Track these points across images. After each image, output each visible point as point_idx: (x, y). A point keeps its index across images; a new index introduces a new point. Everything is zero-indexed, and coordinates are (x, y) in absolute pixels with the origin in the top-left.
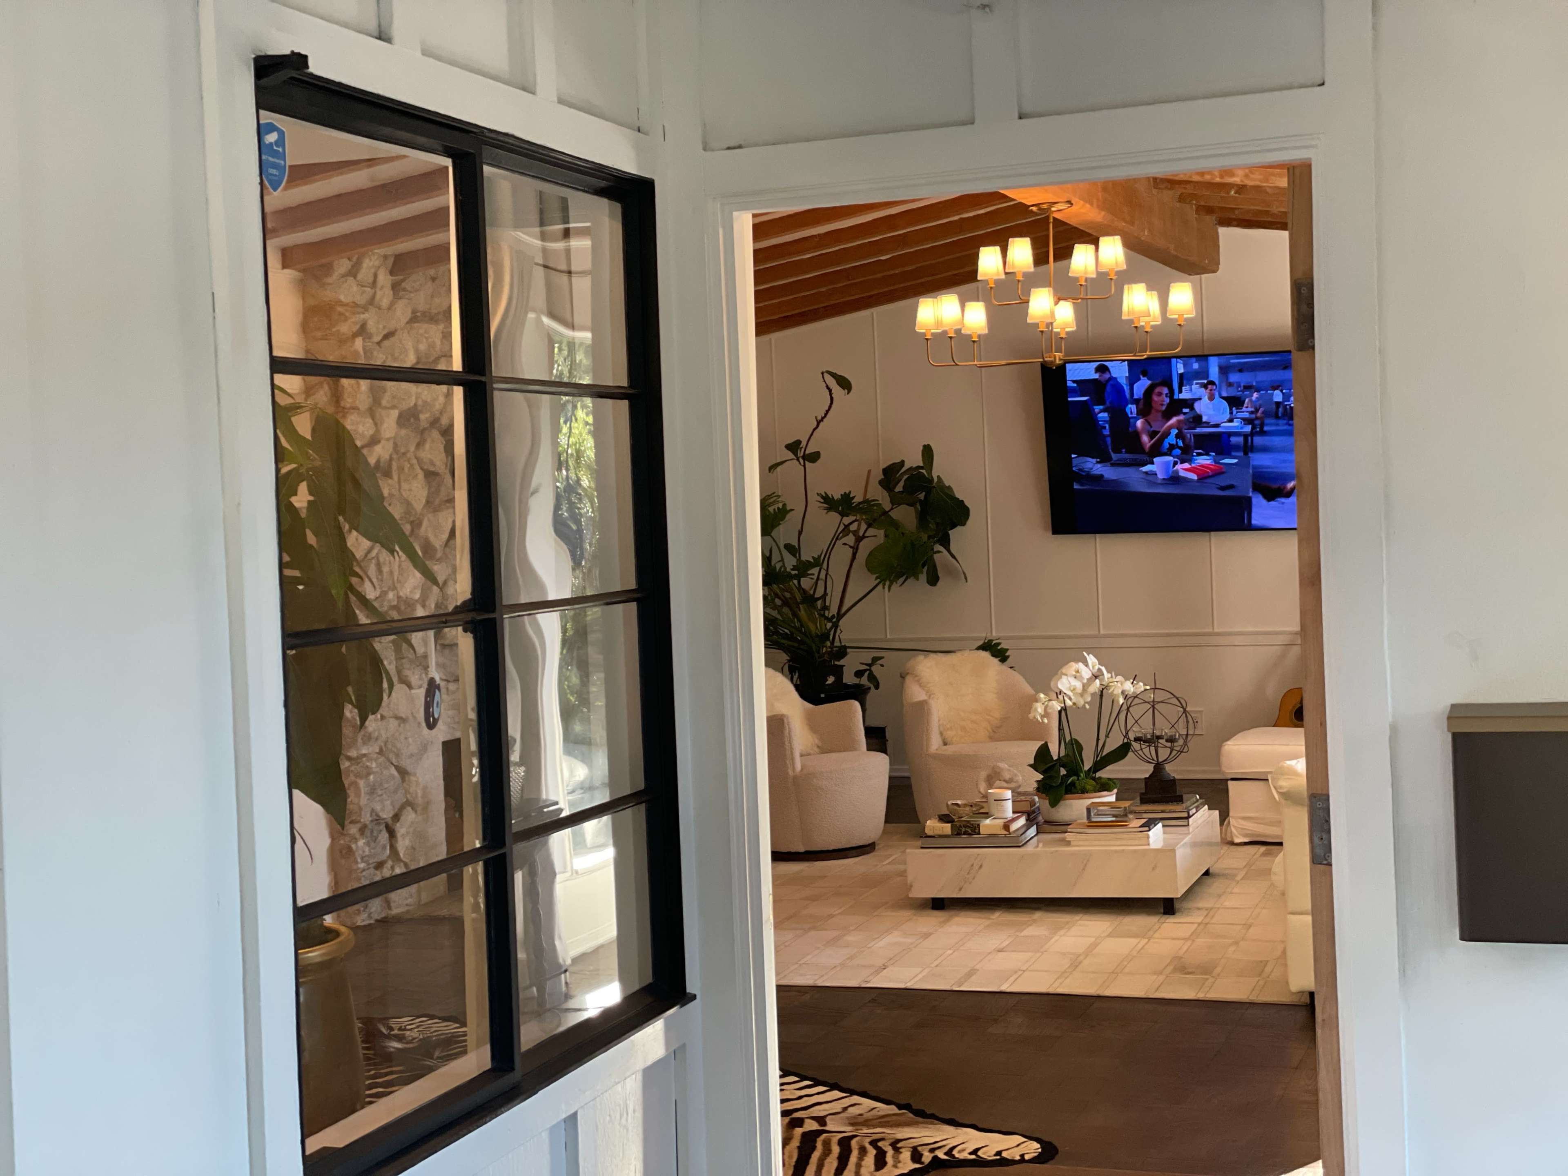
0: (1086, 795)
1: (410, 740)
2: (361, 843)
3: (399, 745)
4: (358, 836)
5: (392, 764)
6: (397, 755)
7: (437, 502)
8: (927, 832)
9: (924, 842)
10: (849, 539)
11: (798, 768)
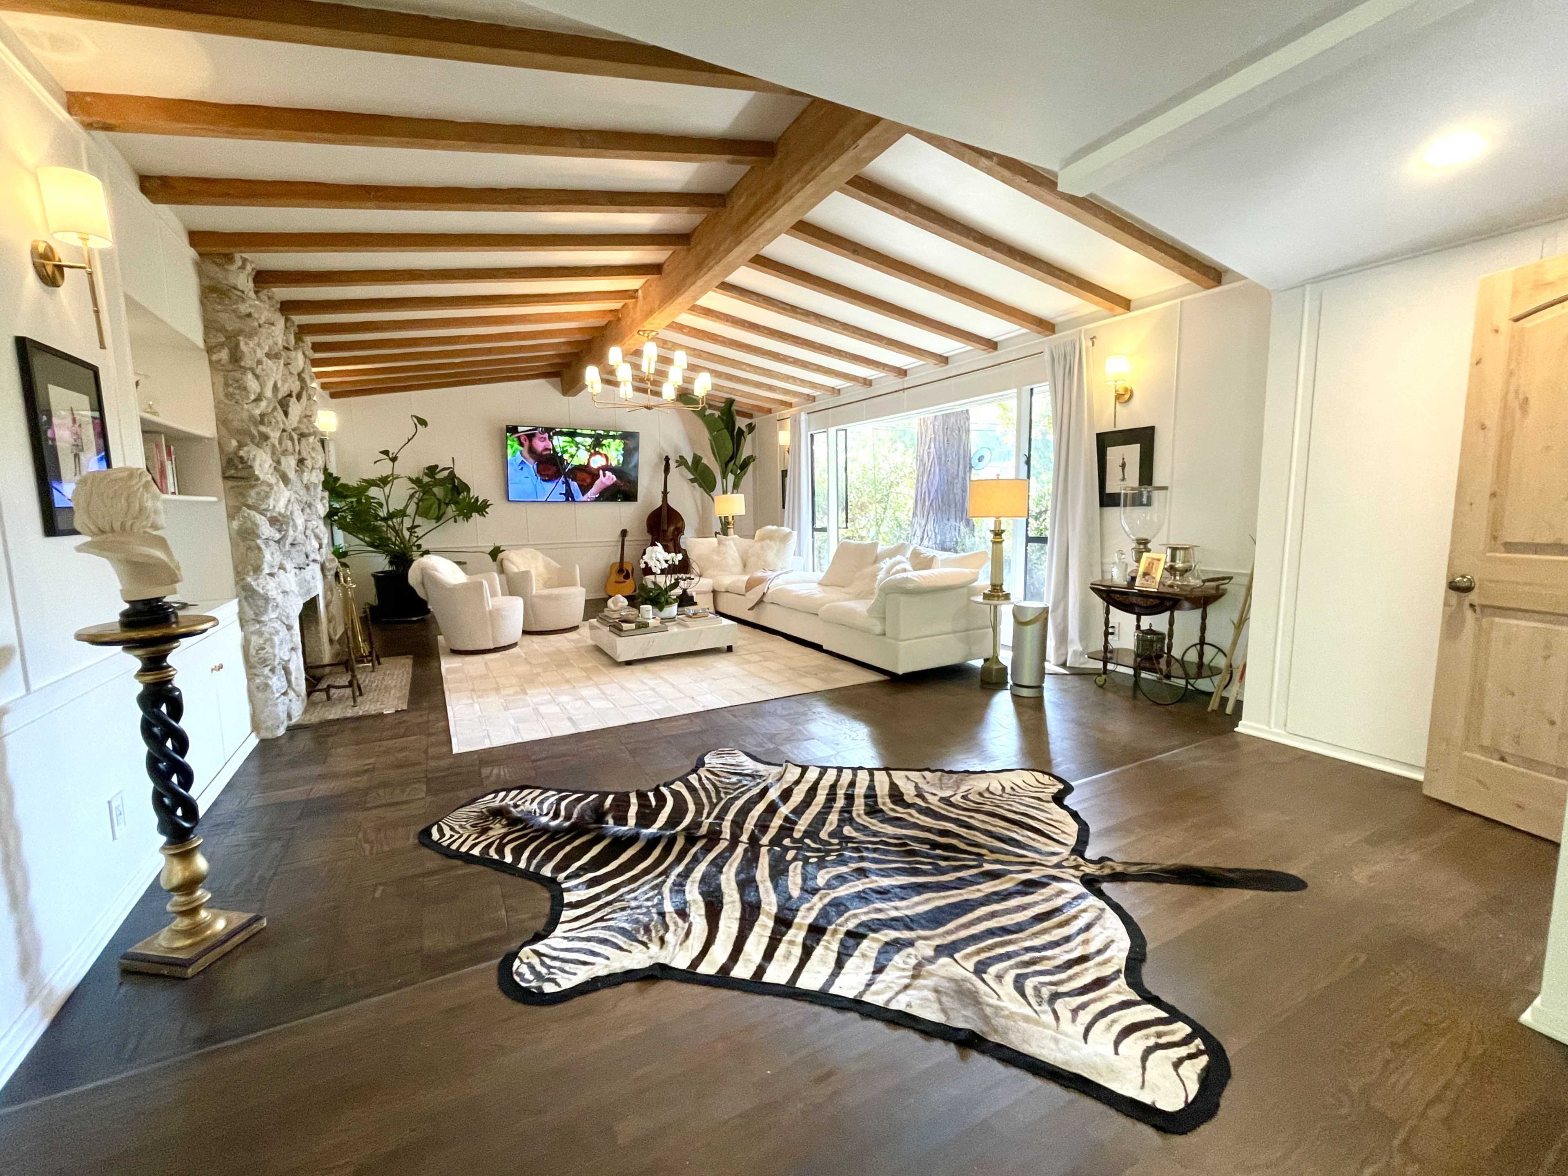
0: (672, 605)
2: (275, 679)
4: (271, 675)
5: (284, 624)
8: (624, 629)
9: (623, 634)
10: (415, 500)
11: (491, 607)
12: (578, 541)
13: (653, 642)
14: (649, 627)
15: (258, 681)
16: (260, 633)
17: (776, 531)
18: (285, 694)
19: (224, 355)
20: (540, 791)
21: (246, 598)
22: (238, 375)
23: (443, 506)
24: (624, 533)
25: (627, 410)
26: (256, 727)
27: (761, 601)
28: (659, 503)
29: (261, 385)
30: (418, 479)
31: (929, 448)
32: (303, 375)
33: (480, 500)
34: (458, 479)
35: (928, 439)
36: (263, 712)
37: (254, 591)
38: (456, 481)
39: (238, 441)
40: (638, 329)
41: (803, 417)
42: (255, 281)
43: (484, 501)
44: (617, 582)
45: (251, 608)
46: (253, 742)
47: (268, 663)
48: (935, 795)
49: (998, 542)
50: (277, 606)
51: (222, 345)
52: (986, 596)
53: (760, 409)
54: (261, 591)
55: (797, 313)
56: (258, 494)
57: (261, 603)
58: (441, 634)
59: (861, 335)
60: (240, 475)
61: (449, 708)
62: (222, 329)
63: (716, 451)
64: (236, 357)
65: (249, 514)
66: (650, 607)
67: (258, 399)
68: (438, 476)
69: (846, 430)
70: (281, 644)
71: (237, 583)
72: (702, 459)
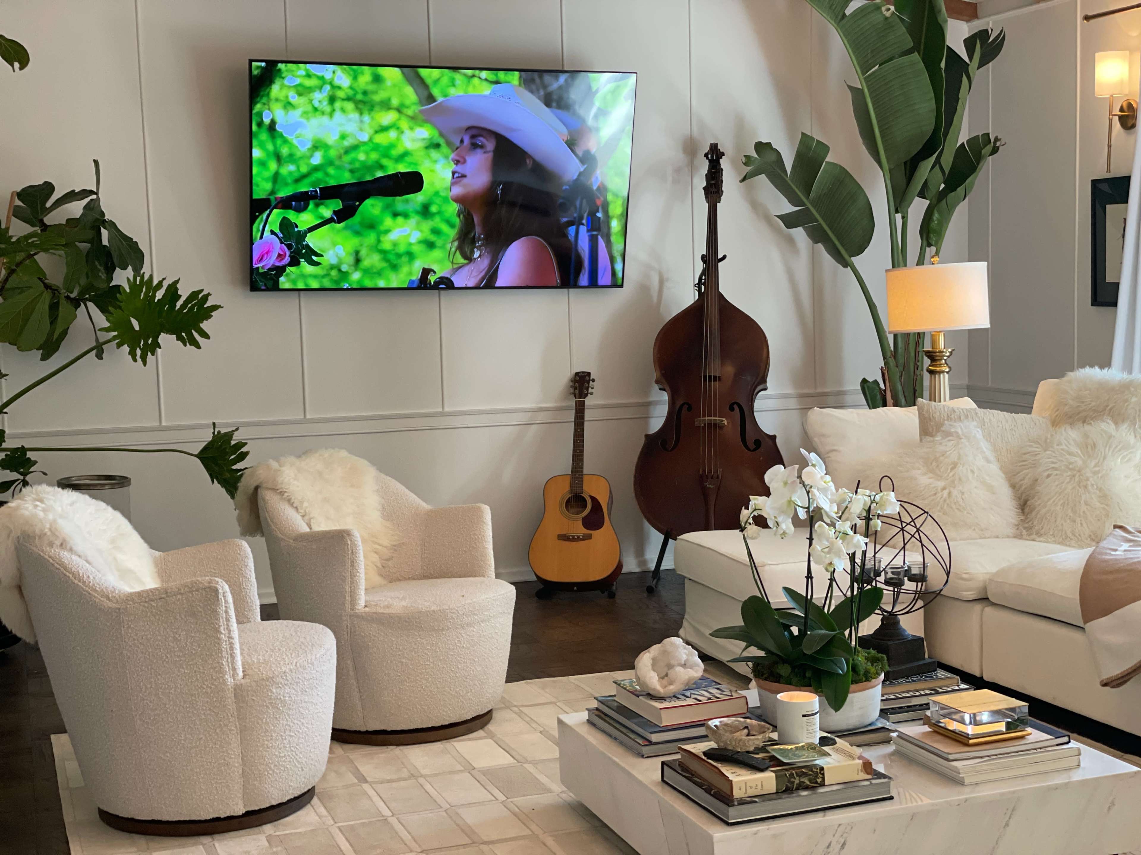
8: (735, 793)
9: (734, 814)
11: (241, 674)
12: (447, 409)
13: (844, 845)
14: (823, 785)
23: (64, 307)
24: (582, 383)
33: (184, 292)
34: (112, 226)
38: (104, 233)
43: (194, 295)
44: (564, 538)
58: (62, 730)
68: (52, 219)
72: (826, 149)
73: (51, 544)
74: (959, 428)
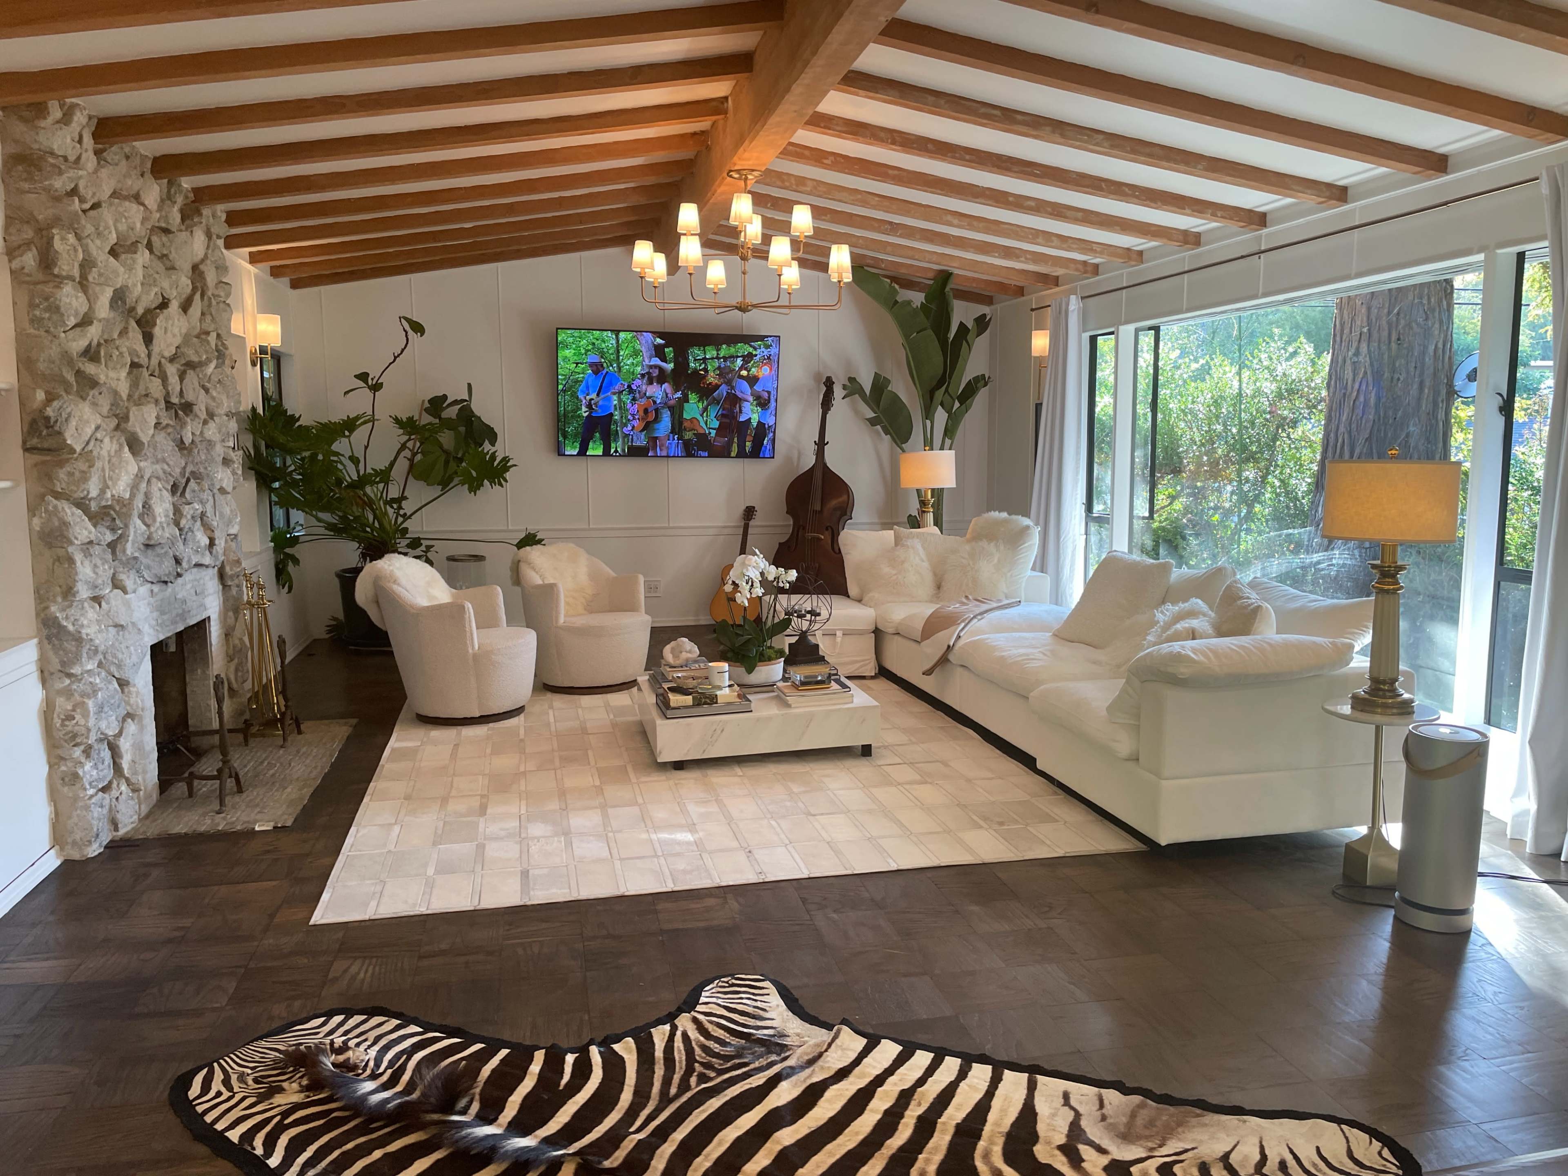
0: (773, 662)
1: (132, 648)
2: (88, 766)
3: (120, 656)
4: (83, 760)
5: (114, 676)
6: (119, 666)
7: (136, 397)
8: (672, 704)
9: (669, 713)
10: (407, 453)
11: (476, 647)
12: (671, 525)
13: (723, 730)
14: (716, 703)
15: (63, 768)
16: (68, 693)
17: (1005, 521)
18: (105, 789)
19: (29, 259)
20: (396, 1022)
21: (49, 638)
22: (48, 289)
23: (452, 463)
24: (749, 512)
25: (717, 311)
26: (58, 838)
27: (944, 660)
28: (810, 461)
29: (88, 300)
30: (410, 419)
31: (1357, 353)
32: (202, 267)
33: (499, 458)
34: (478, 418)
35: (1355, 335)
36: (70, 817)
37: (61, 628)
38: (474, 422)
39: (46, 392)
40: (728, 168)
41: (1074, 303)
42: (96, 136)
43: (504, 458)
45: (56, 653)
46: (52, 862)
47: (78, 740)
48: (1102, 1151)
49: (1387, 592)
50: (96, 651)
51: (28, 244)
52: (1359, 703)
53: (1002, 287)
54: (71, 628)
55: (1015, 122)
56: (71, 474)
57: (70, 646)
59: (1150, 156)
60: (46, 445)
61: (353, 830)
62: (29, 219)
63: (916, 367)
64: (47, 261)
65: (55, 507)
66: (725, 666)
67: (85, 322)
68: (445, 415)
69: (1156, 329)
70: (100, 709)
71: (38, 615)
72: (889, 382)
73: (389, 582)
74: (909, 542)
